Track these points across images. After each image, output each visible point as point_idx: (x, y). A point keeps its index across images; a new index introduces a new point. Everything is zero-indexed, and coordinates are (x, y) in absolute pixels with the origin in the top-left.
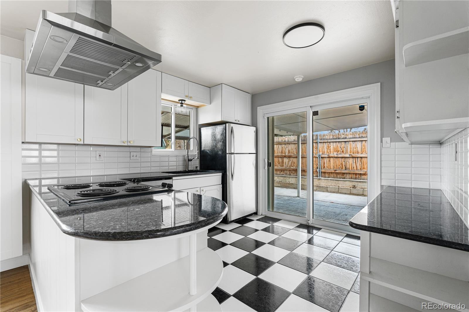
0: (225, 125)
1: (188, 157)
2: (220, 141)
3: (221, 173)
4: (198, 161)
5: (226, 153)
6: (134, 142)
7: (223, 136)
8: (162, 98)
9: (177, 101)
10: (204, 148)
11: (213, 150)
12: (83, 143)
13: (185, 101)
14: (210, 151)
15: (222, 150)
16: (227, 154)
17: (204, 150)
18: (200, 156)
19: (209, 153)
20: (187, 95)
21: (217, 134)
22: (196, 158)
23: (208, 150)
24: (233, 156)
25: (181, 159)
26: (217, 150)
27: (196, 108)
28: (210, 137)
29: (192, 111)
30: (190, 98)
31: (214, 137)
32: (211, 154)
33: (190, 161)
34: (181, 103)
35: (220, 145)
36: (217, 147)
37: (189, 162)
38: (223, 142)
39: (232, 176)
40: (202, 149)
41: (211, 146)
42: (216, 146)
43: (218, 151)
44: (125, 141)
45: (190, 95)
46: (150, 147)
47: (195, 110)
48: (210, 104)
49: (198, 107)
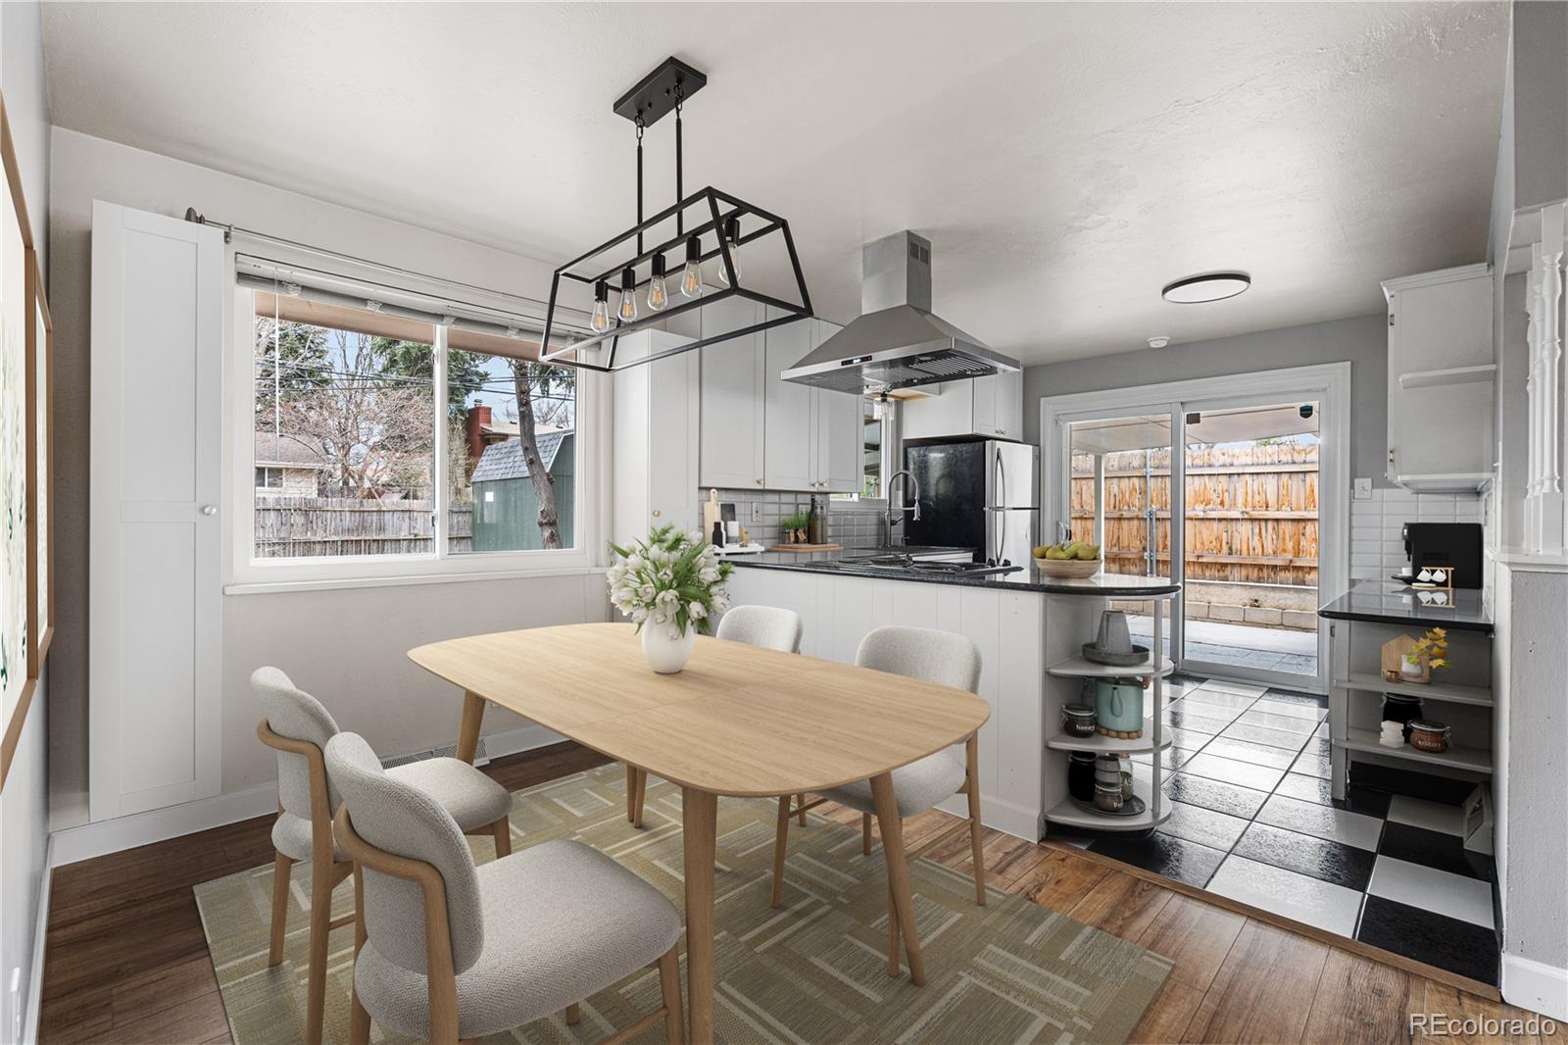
0: (980, 444)
1: (891, 515)
11: (944, 499)
12: (763, 488)
16: (988, 509)
19: (936, 507)
21: (959, 464)
23: (932, 500)
24: (1000, 515)
26: (957, 499)
27: (898, 402)
32: (941, 508)
36: (959, 493)
42: (955, 492)
43: (960, 503)
44: (816, 483)
48: (940, 393)
49: (904, 398)
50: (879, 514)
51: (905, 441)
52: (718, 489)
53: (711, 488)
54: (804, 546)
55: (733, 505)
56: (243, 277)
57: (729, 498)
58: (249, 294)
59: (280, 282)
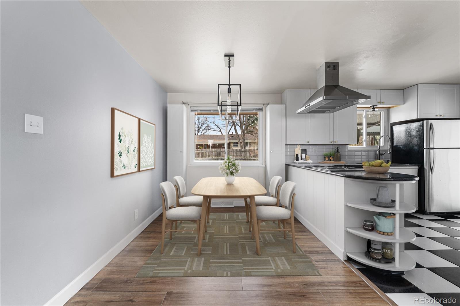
0: (421, 122)
1: (380, 151)
2: (416, 138)
3: (417, 167)
4: (390, 156)
5: (423, 149)
6: (338, 142)
7: (420, 132)
8: (357, 107)
9: (370, 107)
10: (397, 143)
11: (406, 145)
12: (309, 144)
13: (377, 106)
14: (404, 147)
15: (418, 145)
16: (425, 149)
17: (396, 146)
18: (392, 151)
19: (403, 148)
20: (379, 101)
21: (412, 131)
22: (389, 153)
23: (402, 146)
24: (432, 151)
25: (373, 153)
26: (412, 145)
27: (388, 109)
28: (404, 134)
29: (383, 112)
30: (382, 103)
31: (409, 134)
32: (405, 149)
33: (382, 155)
34: (373, 108)
35: (415, 141)
36: (413, 142)
37: (380, 156)
38: (419, 138)
39: (431, 170)
40: (395, 144)
41: (404, 142)
42: (411, 142)
43: (413, 147)
44: (332, 142)
45: (382, 101)
46: (347, 145)
47: (386, 110)
48: (404, 104)
49: (390, 108)
50: (376, 151)
51: (390, 123)
52: (300, 145)
53: (297, 145)
54: (332, 162)
55: (306, 149)
56: (192, 111)
57: (303, 147)
58: (193, 113)
59: (197, 110)
